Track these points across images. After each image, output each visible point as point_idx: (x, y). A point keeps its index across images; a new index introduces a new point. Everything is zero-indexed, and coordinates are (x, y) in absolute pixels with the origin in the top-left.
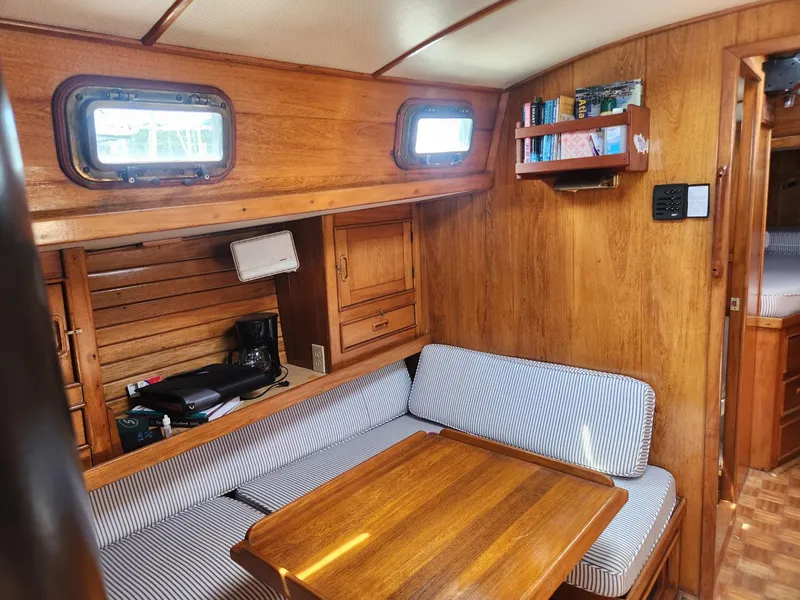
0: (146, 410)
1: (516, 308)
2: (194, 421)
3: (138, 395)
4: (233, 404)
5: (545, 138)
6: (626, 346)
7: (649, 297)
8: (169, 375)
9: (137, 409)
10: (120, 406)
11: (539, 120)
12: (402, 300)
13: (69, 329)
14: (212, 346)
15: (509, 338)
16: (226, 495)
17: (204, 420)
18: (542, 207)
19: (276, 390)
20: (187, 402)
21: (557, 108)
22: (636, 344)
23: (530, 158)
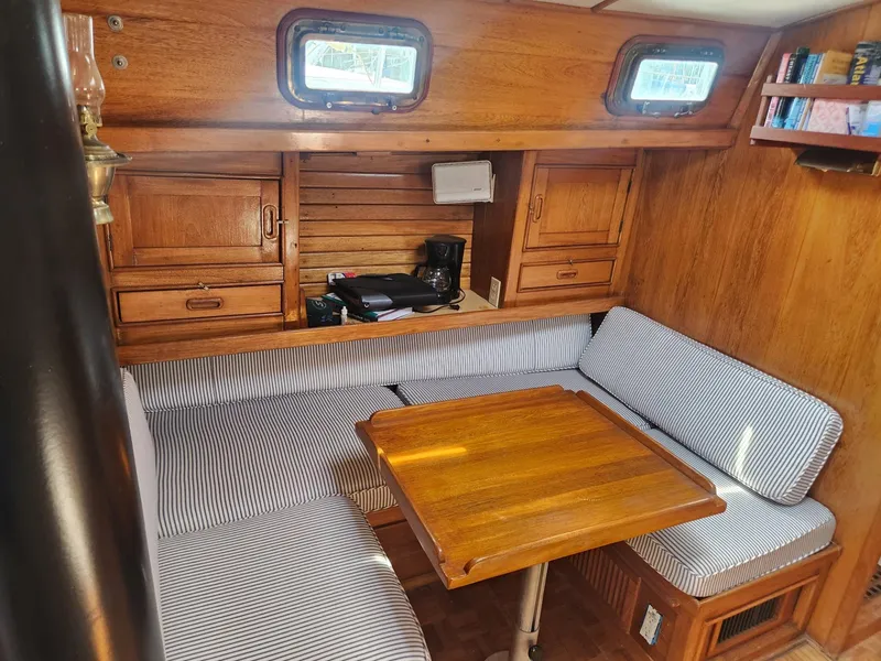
0: (337, 298)
1: (721, 290)
2: (367, 317)
3: (334, 284)
4: (406, 313)
5: (796, 100)
6: (830, 365)
7: (875, 317)
8: (364, 274)
9: (330, 295)
10: (320, 289)
11: (794, 78)
12: (600, 252)
13: (280, 219)
14: (404, 257)
15: (703, 324)
16: (388, 387)
17: (374, 319)
18: (783, 181)
19: (446, 311)
20: (364, 300)
21: (820, 66)
22: (842, 366)
23: (772, 121)
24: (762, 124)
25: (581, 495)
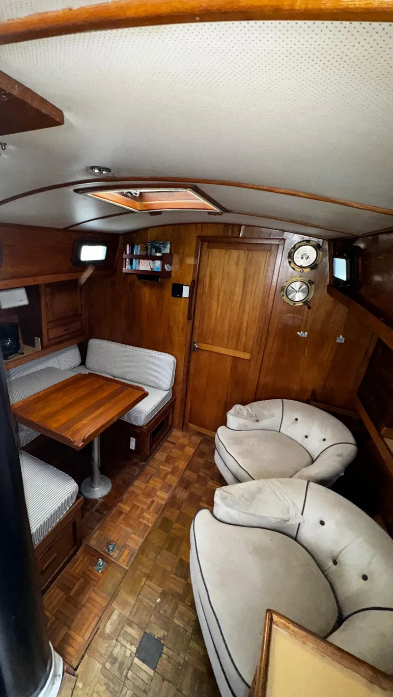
5: (134, 260)
7: (169, 325)
11: (132, 252)
12: (76, 318)
18: (135, 285)
19: (17, 357)
21: (139, 249)
23: (128, 267)
24: (125, 267)
25: (107, 405)
